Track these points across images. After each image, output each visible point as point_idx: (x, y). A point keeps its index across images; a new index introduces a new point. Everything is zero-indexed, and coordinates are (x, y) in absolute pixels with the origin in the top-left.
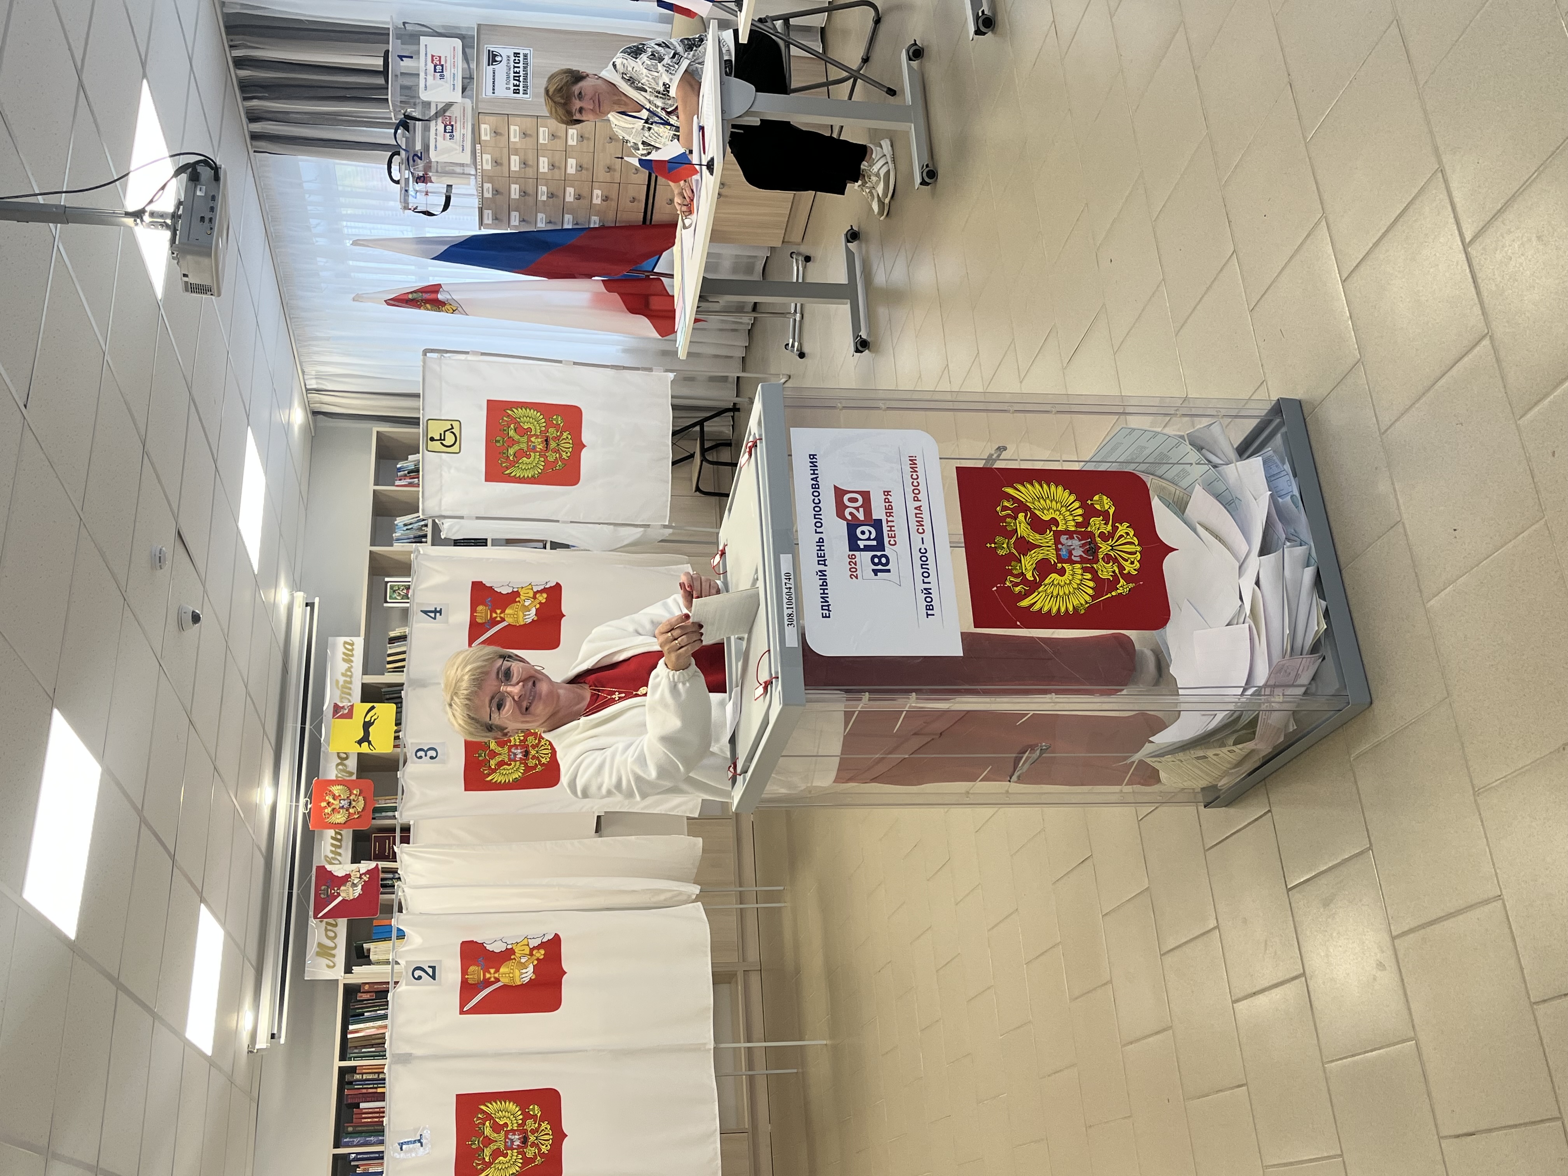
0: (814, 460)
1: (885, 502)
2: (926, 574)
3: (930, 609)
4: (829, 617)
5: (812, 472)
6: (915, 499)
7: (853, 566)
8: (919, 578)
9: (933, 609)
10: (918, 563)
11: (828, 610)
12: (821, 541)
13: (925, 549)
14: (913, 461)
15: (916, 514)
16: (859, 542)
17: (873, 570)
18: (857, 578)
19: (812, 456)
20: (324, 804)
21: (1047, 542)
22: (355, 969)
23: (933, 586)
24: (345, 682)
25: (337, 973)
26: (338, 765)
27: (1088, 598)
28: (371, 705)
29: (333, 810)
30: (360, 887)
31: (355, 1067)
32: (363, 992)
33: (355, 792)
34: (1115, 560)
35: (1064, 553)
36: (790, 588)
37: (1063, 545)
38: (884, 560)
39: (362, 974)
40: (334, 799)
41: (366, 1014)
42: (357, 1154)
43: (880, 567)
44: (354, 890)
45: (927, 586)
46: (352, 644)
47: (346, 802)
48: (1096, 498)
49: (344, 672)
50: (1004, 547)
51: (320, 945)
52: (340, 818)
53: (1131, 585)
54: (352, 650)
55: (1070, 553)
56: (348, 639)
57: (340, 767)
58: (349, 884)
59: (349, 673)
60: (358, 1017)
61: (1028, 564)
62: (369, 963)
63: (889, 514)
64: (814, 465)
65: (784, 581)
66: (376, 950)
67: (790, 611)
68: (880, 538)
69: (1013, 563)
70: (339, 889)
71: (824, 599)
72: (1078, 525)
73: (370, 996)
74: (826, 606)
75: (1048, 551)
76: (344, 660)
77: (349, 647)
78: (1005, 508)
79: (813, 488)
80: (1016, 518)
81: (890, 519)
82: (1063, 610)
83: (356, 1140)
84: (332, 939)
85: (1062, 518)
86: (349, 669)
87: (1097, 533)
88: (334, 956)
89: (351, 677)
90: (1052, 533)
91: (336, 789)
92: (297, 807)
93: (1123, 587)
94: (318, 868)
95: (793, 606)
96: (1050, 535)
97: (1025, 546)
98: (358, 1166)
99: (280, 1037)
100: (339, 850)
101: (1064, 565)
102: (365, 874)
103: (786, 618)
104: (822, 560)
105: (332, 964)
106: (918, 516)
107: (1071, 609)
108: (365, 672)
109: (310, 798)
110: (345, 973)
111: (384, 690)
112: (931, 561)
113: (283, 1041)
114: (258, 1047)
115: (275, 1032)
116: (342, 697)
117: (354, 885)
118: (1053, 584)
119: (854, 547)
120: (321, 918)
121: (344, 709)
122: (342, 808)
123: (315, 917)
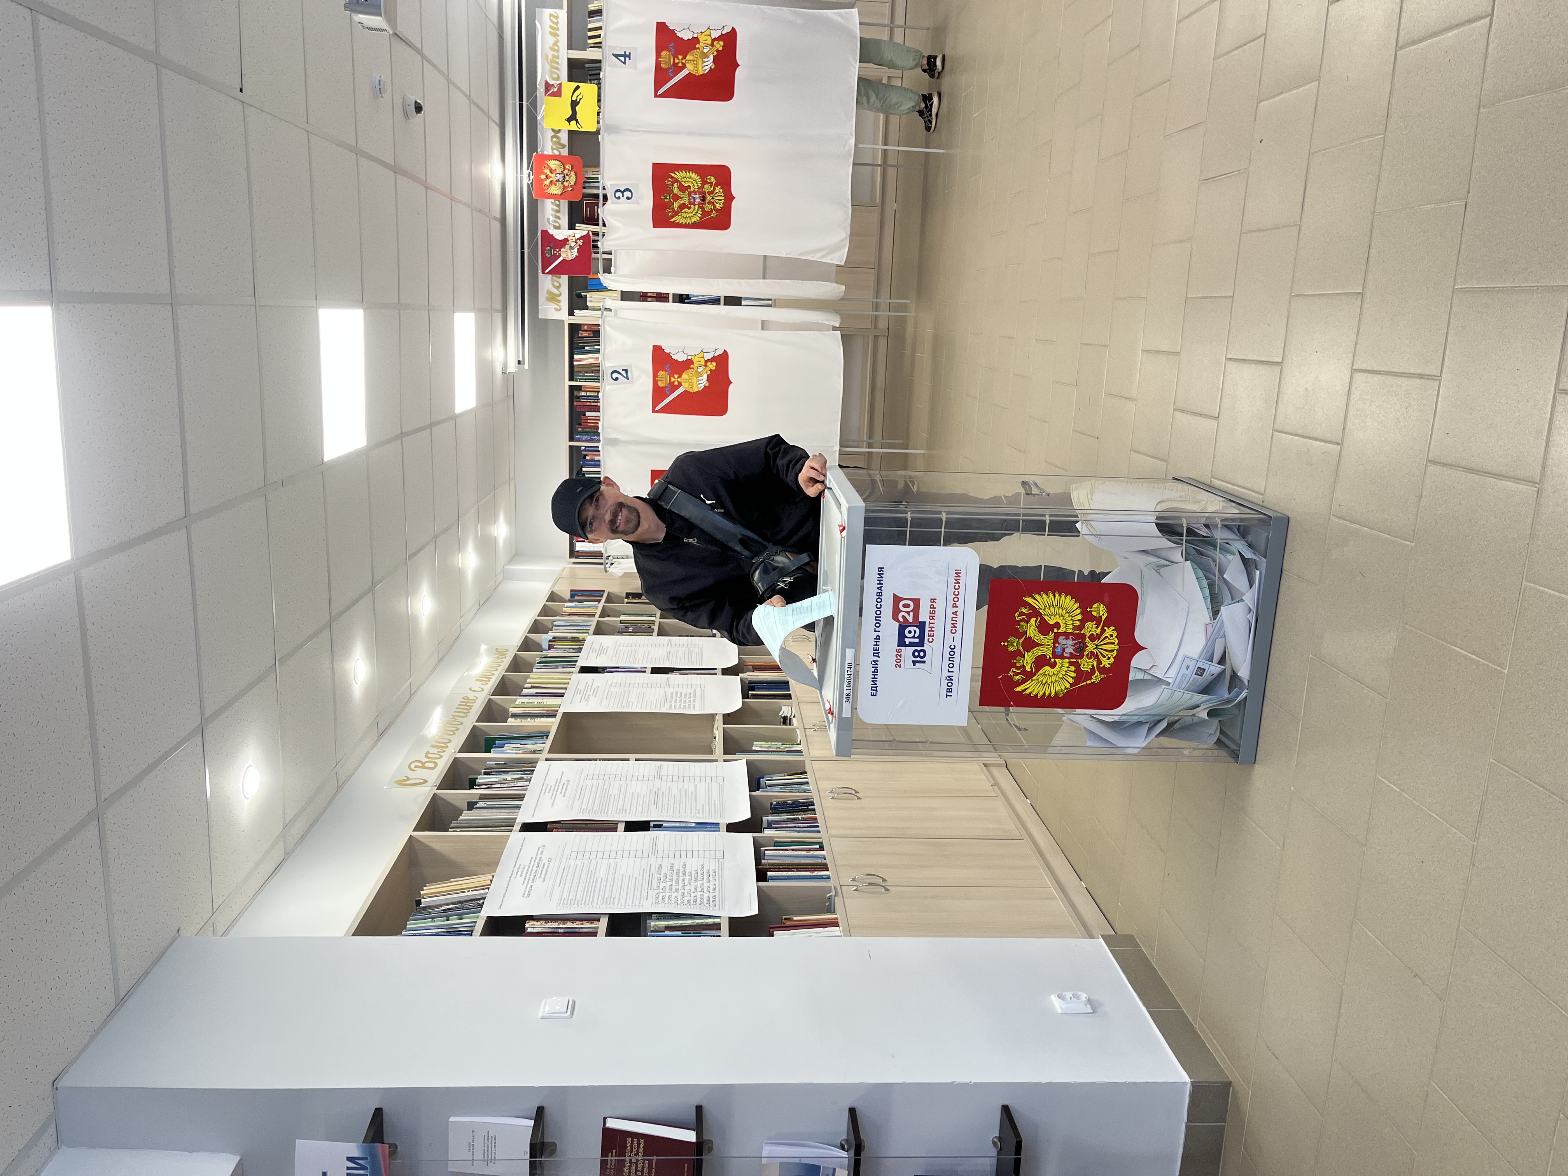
0: (882, 572)
1: (931, 608)
2: (951, 665)
3: (949, 692)
4: (876, 695)
5: (878, 582)
6: (955, 606)
7: (899, 657)
8: (946, 667)
9: (951, 692)
10: (946, 656)
11: (876, 690)
12: (878, 638)
13: (954, 646)
14: (958, 574)
15: (952, 618)
16: (906, 639)
17: (913, 661)
18: (900, 667)
19: (881, 569)
20: (543, 177)
21: (1047, 642)
22: (576, 312)
23: (955, 675)
24: (554, 56)
25: (562, 315)
26: (552, 137)
27: (1068, 685)
28: (577, 84)
29: (551, 182)
30: (576, 250)
31: (581, 386)
32: (583, 331)
33: (567, 167)
34: (1096, 656)
35: (1059, 650)
36: (850, 675)
37: (1059, 644)
38: (922, 654)
39: (581, 317)
40: (551, 172)
41: (586, 348)
42: (586, 447)
43: (918, 659)
44: (572, 252)
45: (950, 674)
46: (557, 17)
47: (561, 176)
48: (1095, 606)
49: (552, 46)
50: (1014, 644)
51: (549, 292)
52: (555, 190)
53: (1103, 676)
54: (557, 24)
55: (1063, 650)
56: (552, 11)
57: (554, 139)
58: (568, 247)
59: (556, 48)
60: (582, 350)
61: (1029, 659)
62: (587, 308)
63: (932, 618)
64: (881, 576)
65: (847, 669)
66: (592, 298)
67: (848, 692)
68: (922, 637)
69: (1018, 658)
70: (560, 250)
71: (874, 682)
72: (1075, 628)
73: (590, 334)
74: (875, 687)
75: (1046, 648)
76: (551, 33)
77: (555, 20)
78: (1022, 614)
79: (877, 596)
80: (1028, 622)
81: (932, 621)
82: (1047, 694)
83: (584, 438)
84: (558, 288)
85: (1064, 621)
86: (556, 43)
87: (1088, 635)
88: (560, 301)
89: (558, 51)
90: (1053, 634)
91: (554, 164)
92: (522, 178)
93: (1097, 678)
94: (542, 231)
95: (851, 688)
96: (1051, 636)
97: (1030, 644)
98: (586, 455)
99: (524, 364)
100: (558, 214)
101: (1056, 660)
102: (579, 239)
103: (845, 696)
104: (876, 653)
105: (559, 308)
106: (954, 619)
107: (1053, 693)
108: (570, 47)
109: (532, 170)
110: (569, 315)
111: (587, 65)
112: (957, 656)
113: (526, 366)
114: (509, 370)
115: (521, 359)
116: (552, 72)
117: (571, 248)
118: (1044, 674)
119: (901, 643)
120: (547, 273)
121: (553, 85)
122: (558, 180)
123: (543, 272)
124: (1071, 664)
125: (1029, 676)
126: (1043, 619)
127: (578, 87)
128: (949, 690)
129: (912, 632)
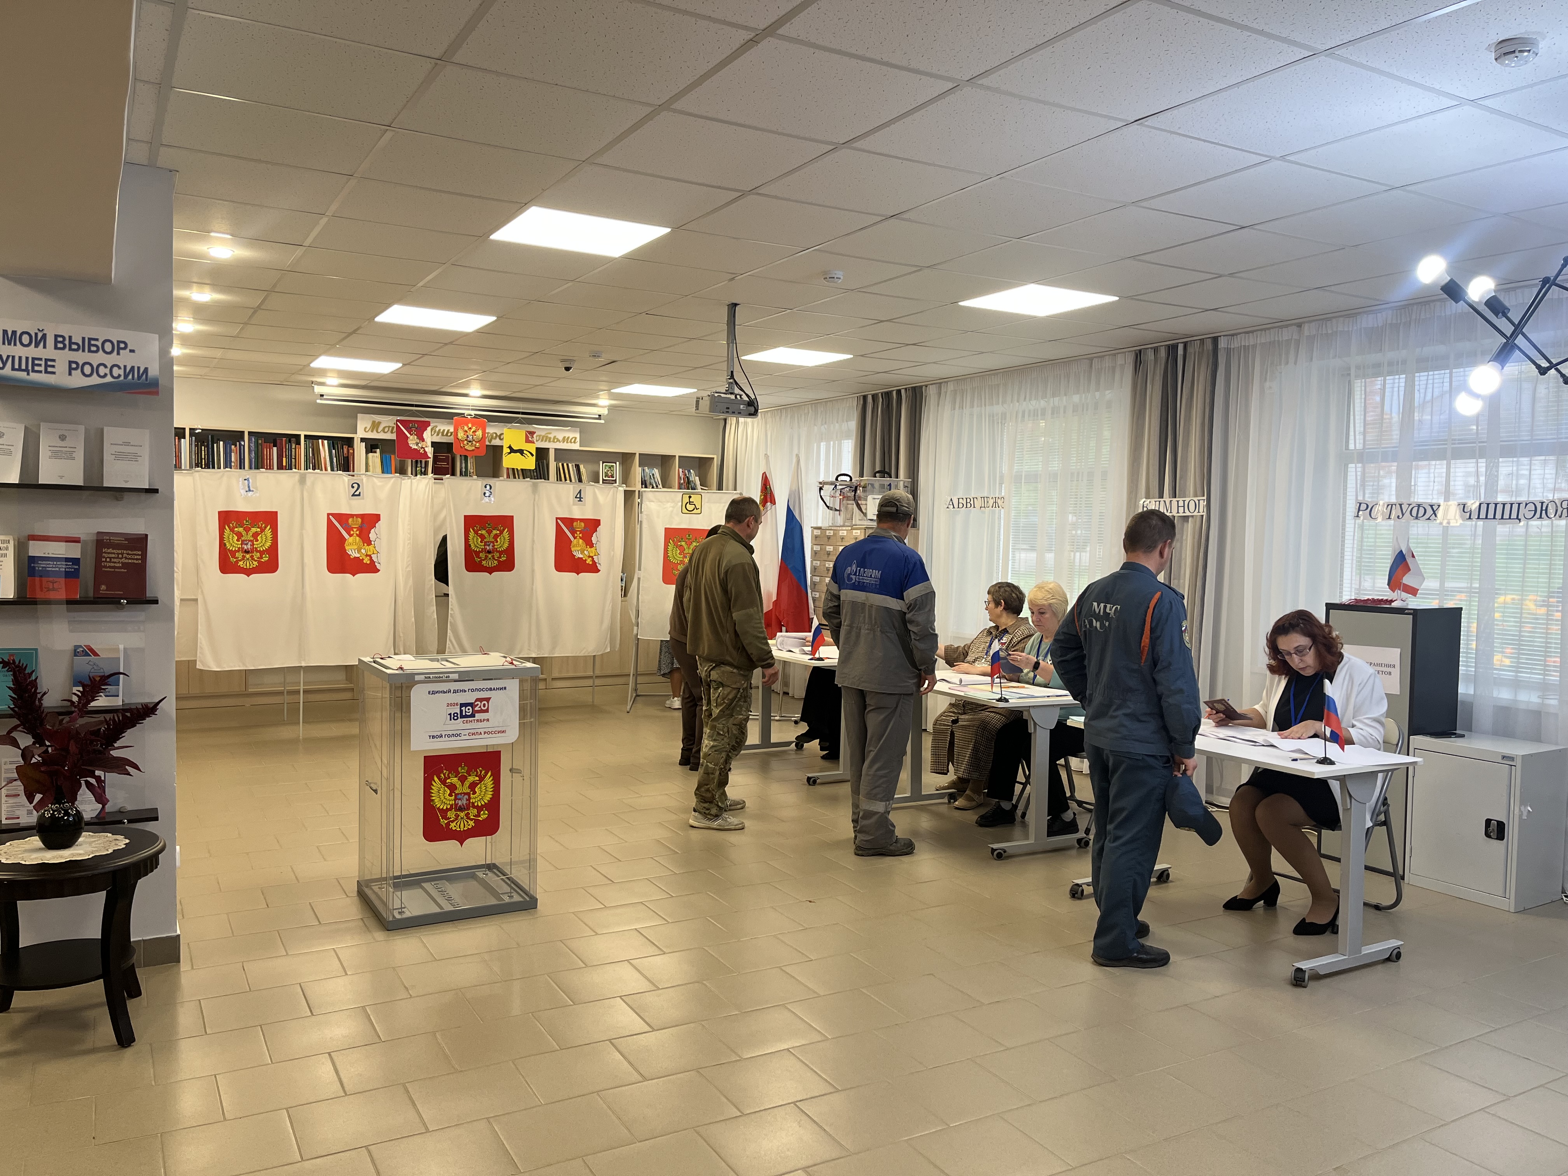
0: (503, 689)
1: (483, 719)
2: (449, 735)
4: (429, 694)
5: (498, 688)
6: (485, 733)
7: (453, 705)
8: (447, 733)
10: (454, 732)
11: (432, 694)
12: (465, 691)
14: (503, 732)
15: (477, 732)
18: (447, 706)
19: (505, 688)
20: (470, 425)
21: (464, 789)
22: (363, 444)
23: (443, 739)
24: (550, 438)
25: (361, 433)
26: (496, 433)
27: (438, 806)
28: (534, 454)
29: (466, 432)
30: (416, 447)
31: (299, 444)
32: (348, 449)
33: (477, 444)
34: (456, 819)
35: (459, 796)
36: (444, 678)
37: (463, 796)
38: (456, 718)
39: (360, 449)
40: (473, 432)
41: (334, 451)
42: (244, 446)
43: (452, 716)
44: (414, 444)
45: (443, 736)
46: (575, 442)
47: (471, 439)
48: (486, 812)
49: (556, 437)
50: (462, 771)
51: (379, 423)
52: (461, 435)
53: (444, 825)
54: (571, 442)
55: (460, 799)
56: (578, 440)
57: (495, 435)
58: (418, 441)
59: (556, 440)
60: (332, 446)
61: (455, 780)
62: (367, 453)
63: (478, 721)
64: (501, 689)
65: (446, 675)
66: (375, 457)
67: (431, 677)
68: (466, 716)
69: (454, 774)
70: (415, 435)
71: (438, 692)
72: (473, 803)
73: (346, 458)
74: (434, 693)
75: (461, 789)
76: (564, 437)
77: (573, 441)
78: (481, 772)
79: (490, 688)
80: (476, 776)
81: (475, 721)
82: (432, 795)
83: (252, 445)
84: (383, 430)
85: (477, 796)
86: (558, 440)
87: (469, 812)
88: (372, 431)
89: (554, 442)
91: (479, 433)
92: (469, 409)
93: (443, 822)
94: (429, 422)
95: (435, 679)
96: (468, 791)
97: (463, 779)
98: (236, 446)
99: (321, 400)
100: (440, 434)
101: (454, 796)
102: (424, 450)
103: (429, 676)
104: (455, 692)
105: (367, 430)
107: (433, 798)
108: (556, 450)
110: (361, 438)
111: (545, 461)
112: (455, 738)
113: (319, 401)
114: (316, 387)
115: (324, 397)
116: (540, 436)
117: (417, 444)
118: (445, 791)
119: (462, 705)
120: (397, 424)
121: (533, 437)
122: (468, 437)
123: (397, 421)
124: (452, 806)
125: (443, 782)
126: (478, 784)
127: (532, 455)
128: (433, 737)
129: (469, 710)
